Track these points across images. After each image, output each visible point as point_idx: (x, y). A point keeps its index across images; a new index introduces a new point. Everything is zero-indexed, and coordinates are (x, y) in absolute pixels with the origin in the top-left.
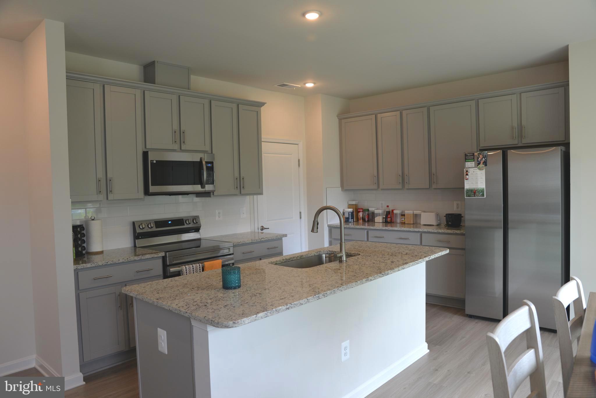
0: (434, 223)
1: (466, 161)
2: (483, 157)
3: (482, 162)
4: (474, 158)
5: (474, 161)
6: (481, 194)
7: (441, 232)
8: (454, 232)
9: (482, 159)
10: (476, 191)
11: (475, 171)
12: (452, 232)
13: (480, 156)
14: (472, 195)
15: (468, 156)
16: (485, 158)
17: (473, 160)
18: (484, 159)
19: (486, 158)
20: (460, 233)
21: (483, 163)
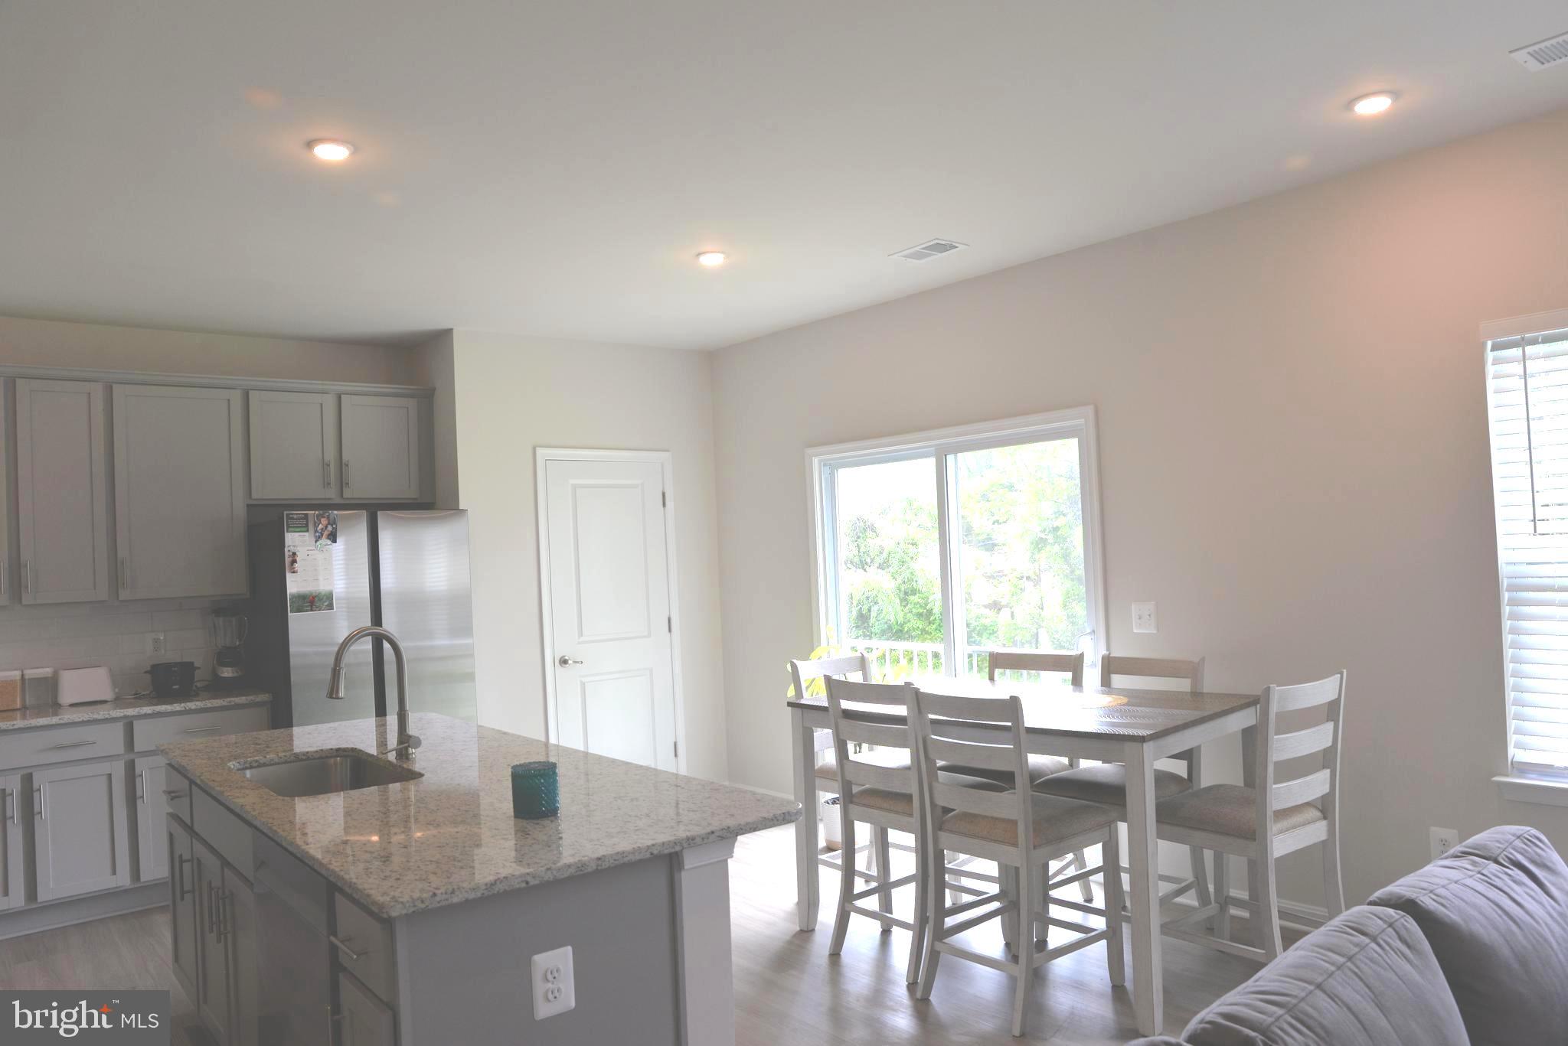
0: (108, 695)
1: (290, 529)
2: (329, 524)
3: (326, 533)
4: (307, 525)
5: (308, 531)
6: (326, 604)
7: (193, 707)
8: (230, 702)
9: (326, 527)
10: (316, 599)
11: (310, 553)
12: (225, 704)
13: (322, 520)
14: (307, 607)
15: (293, 518)
16: (332, 525)
17: (305, 529)
18: (330, 528)
19: (334, 526)
20: (247, 702)
21: (329, 535)
